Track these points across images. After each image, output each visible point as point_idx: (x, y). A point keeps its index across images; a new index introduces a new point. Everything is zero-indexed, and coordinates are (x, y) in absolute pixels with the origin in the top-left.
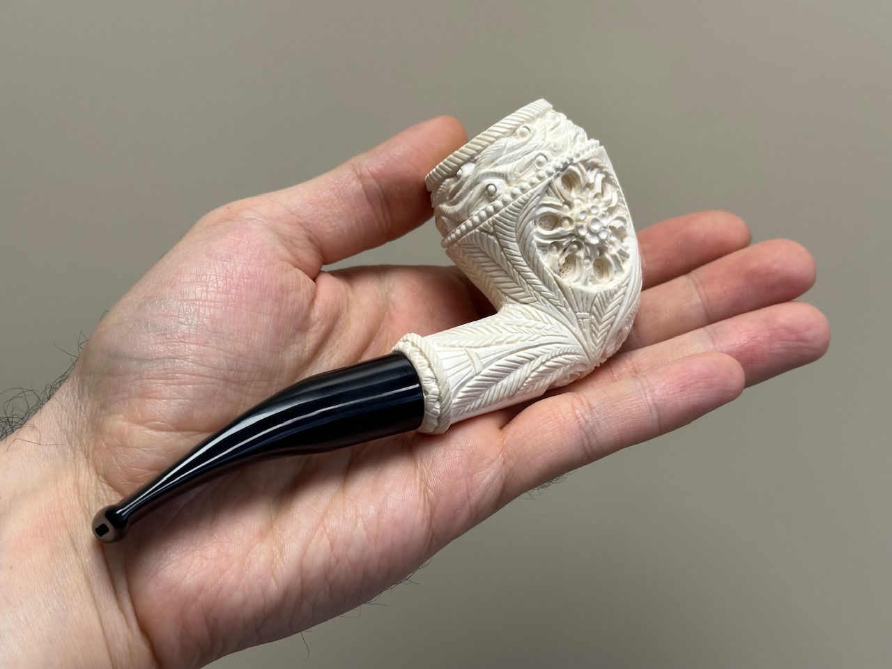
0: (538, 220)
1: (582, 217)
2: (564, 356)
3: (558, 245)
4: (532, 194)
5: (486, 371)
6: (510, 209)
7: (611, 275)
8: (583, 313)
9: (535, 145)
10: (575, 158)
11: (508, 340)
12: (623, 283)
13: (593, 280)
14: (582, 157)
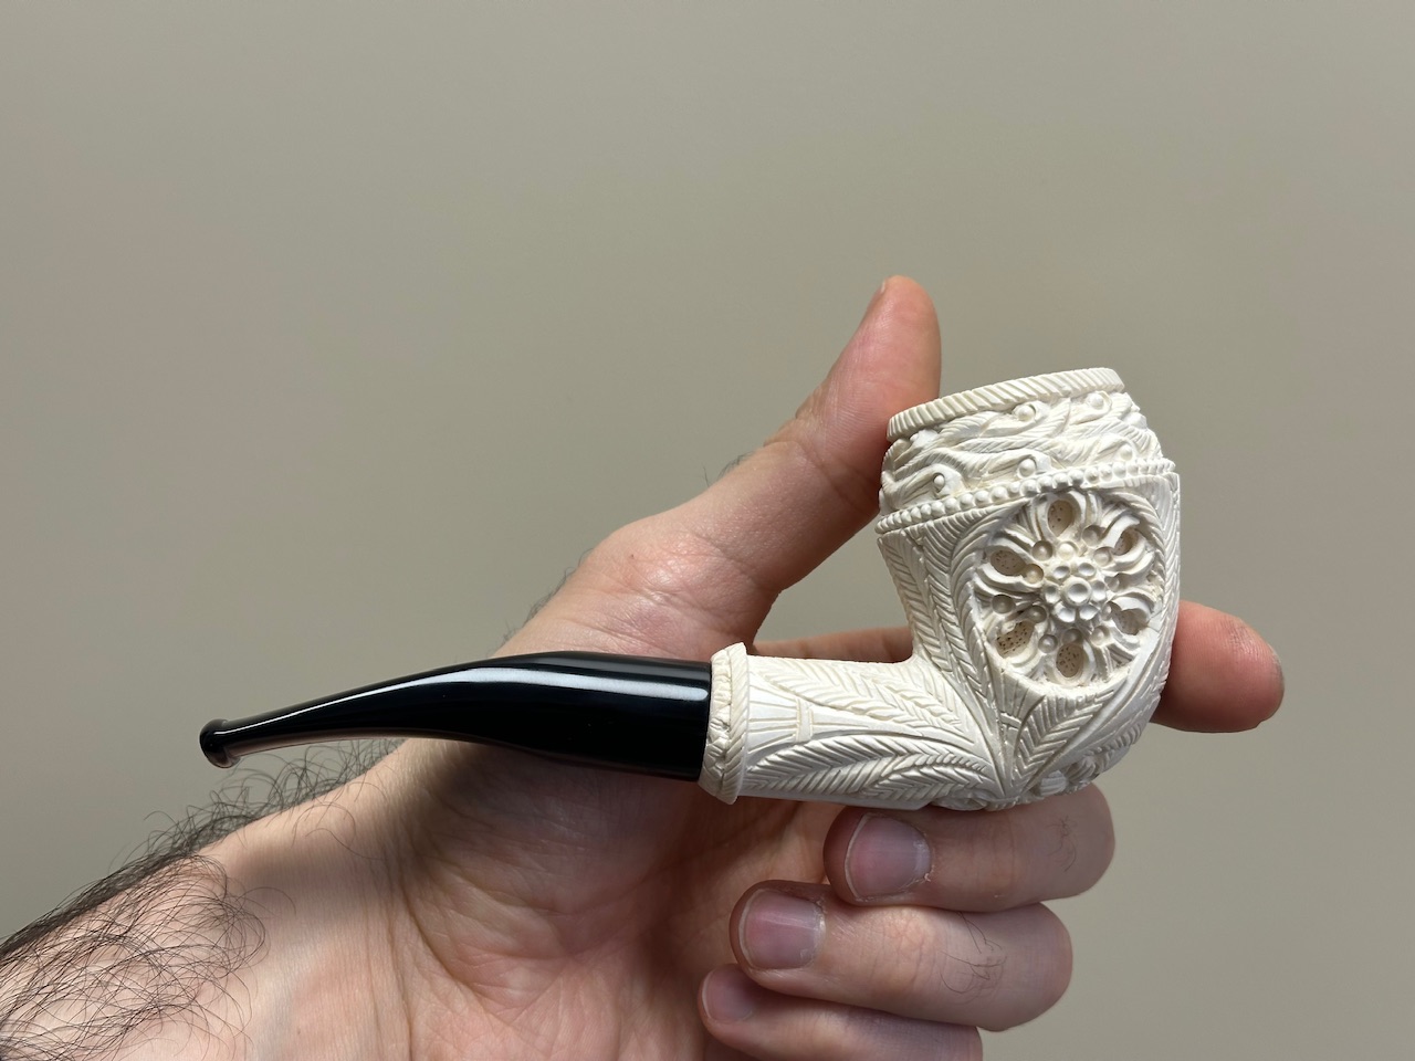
0: (990, 554)
1: (1059, 576)
2: (958, 770)
3: (1010, 603)
4: (989, 513)
5: (816, 744)
6: (951, 521)
7: (1083, 679)
8: (1012, 718)
9: (1031, 439)
10: (1086, 481)
11: (873, 712)
12: (1097, 696)
13: (1048, 673)
14: (1102, 483)
